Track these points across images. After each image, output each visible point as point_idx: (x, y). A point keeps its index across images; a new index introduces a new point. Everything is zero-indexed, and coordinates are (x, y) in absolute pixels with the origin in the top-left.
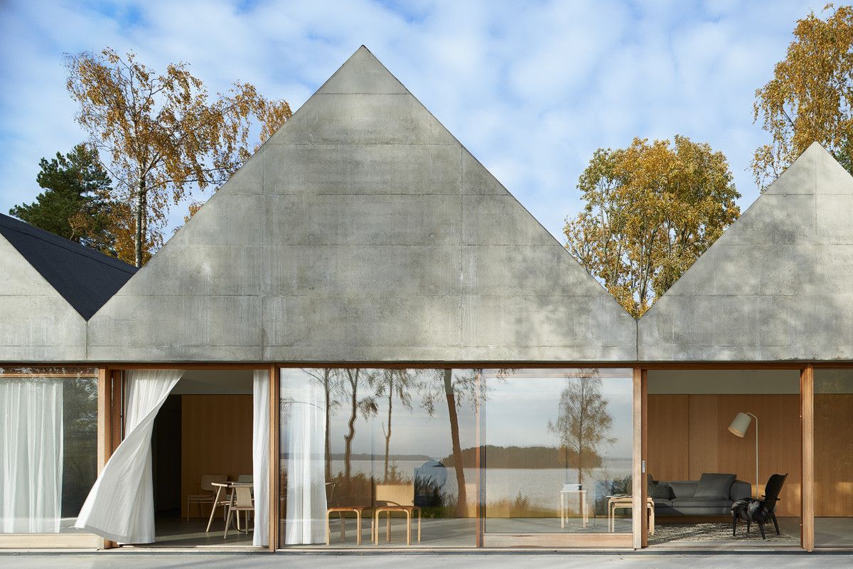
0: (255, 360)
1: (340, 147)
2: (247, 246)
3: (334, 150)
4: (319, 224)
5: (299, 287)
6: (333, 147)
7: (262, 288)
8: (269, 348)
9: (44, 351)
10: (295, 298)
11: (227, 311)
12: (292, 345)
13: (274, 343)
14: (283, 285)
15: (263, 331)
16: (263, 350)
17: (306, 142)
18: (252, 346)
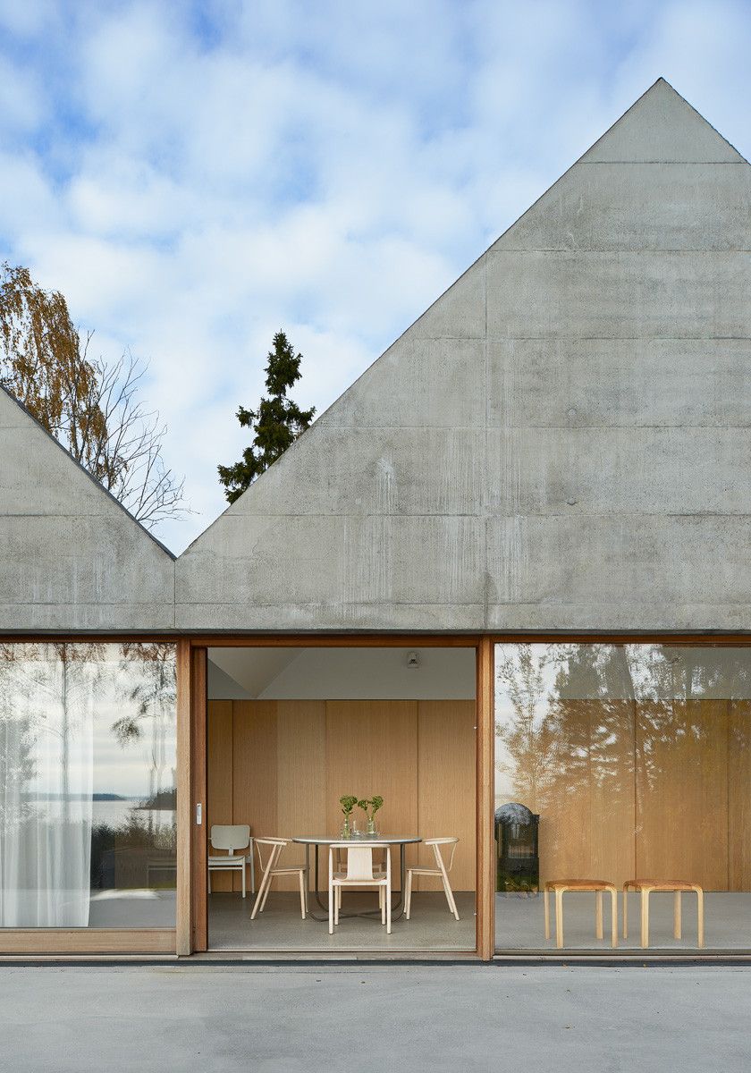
0: (474, 628)
1: (622, 255)
2: (458, 428)
3: (612, 261)
4: (587, 391)
5: (550, 502)
6: (610, 255)
7: (486, 502)
8: (497, 608)
9: (98, 613)
10: (544, 519)
11: (424, 542)
12: (538, 601)
13: (506, 597)
14: (521, 498)
15: (488, 577)
16: (486, 611)
17: (563, 247)
18: (467, 604)
